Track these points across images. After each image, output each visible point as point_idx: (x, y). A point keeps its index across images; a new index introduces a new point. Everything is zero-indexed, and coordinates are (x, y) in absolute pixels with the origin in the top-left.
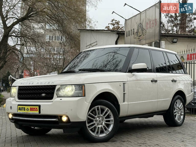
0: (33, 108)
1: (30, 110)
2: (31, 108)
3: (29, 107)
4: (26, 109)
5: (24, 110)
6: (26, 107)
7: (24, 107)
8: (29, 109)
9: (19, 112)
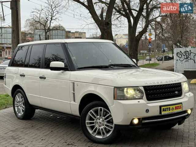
3: (174, 107)
7: (168, 107)
9: (163, 113)
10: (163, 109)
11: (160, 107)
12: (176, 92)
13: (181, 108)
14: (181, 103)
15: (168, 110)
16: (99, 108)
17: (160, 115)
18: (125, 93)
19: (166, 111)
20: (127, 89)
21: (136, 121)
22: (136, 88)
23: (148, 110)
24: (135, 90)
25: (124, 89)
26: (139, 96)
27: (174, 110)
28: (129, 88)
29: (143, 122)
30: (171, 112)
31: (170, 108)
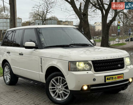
0: (120, 76)
3: (117, 76)
4: (114, 78)
5: (113, 79)
6: (114, 77)
7: (112, 77)
8: (117, 77)
9: (107, 81)
10: (107, 78)
11: (105, 77)
12: (119, 65)
13: (122, 78)
14: (123, 74)
16: (59, 77)
17: (105, 83)
18: (77, 66)
20: (79, 63)
21: (85, 88)
22: (86, 62)
23: (95, 79)
24: (85, 63)
25: (76, 63)
26: (88, 68)
27: (117, 79)
28: (80, 62)
29: (91, 88)
30: (114, 80)
31: (113, 77)
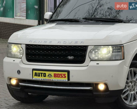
0: (59, 74)
1: (54, 77)
2: (56, 74)
7: (43, 72)
15: (42, 76)
19: (39, 76)
